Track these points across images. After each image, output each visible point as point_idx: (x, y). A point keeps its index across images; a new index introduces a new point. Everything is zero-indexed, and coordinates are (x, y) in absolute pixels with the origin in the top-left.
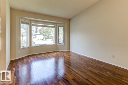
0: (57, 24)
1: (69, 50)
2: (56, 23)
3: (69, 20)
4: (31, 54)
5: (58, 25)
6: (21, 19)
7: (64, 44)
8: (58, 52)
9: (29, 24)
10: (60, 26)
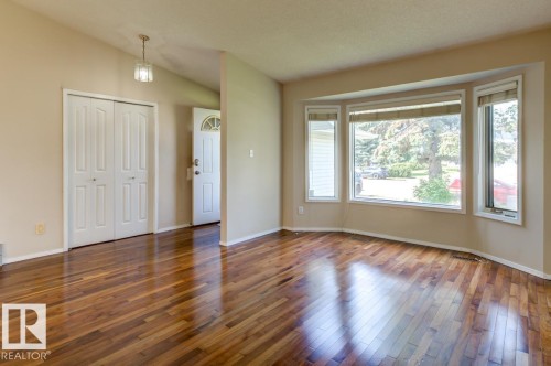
2: (468, 86)
7: (517, 219)
8: (470, 257)
9: (339, 115)
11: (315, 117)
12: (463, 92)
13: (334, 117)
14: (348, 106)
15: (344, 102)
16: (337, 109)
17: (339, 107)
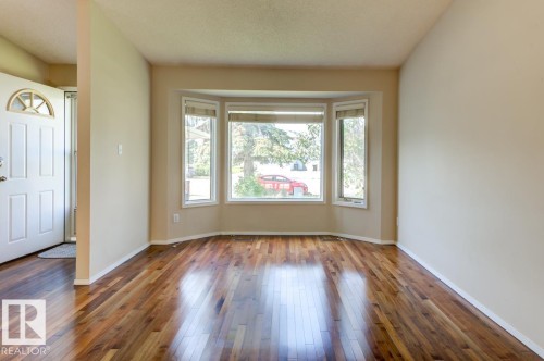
0: (335, 104)
1: (392, 242)
2: (329, 101)
3: (396, 72)
4: (224, 233)
5: (336, 107)
6: (184, 98)
7: (363, 205)
8: (333, 238)
9: (218, 113)
10: (345, 111)
11: (193, 111)
12: (325, 105)
13: (214, 113)
14: (227, 104)
15: (223, 99)
16: (216, 106)
17: (218, 103)
